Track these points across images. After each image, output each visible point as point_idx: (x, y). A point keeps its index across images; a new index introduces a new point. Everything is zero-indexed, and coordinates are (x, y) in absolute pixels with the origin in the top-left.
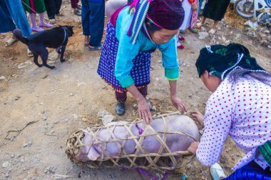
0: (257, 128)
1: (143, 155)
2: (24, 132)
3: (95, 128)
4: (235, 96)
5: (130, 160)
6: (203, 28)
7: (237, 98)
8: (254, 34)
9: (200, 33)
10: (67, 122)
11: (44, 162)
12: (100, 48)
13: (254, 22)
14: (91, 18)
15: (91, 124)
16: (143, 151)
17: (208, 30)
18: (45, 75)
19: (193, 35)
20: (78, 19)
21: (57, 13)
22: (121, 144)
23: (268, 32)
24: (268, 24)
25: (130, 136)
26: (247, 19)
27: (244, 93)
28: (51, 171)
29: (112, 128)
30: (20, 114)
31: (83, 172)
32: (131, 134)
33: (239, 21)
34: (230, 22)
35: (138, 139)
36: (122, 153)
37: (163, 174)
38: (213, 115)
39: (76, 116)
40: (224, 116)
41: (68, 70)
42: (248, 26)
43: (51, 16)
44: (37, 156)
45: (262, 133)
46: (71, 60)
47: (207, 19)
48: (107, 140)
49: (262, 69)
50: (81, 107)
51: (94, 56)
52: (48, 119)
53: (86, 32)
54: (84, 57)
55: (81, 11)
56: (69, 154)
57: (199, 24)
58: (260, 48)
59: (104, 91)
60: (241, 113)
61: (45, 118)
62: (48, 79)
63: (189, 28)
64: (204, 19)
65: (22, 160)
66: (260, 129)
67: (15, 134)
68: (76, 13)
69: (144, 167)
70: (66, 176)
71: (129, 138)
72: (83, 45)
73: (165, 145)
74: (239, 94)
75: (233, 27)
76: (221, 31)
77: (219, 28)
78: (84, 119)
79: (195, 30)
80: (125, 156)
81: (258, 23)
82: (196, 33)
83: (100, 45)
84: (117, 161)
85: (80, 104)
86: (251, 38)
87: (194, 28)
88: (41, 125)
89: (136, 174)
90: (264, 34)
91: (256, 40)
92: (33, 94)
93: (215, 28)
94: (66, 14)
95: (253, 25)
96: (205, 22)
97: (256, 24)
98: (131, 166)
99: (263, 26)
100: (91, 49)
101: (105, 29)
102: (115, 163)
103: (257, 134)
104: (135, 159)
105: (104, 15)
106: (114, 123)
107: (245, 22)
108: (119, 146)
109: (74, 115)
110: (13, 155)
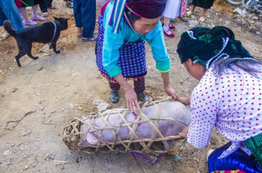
0: (241, 124)
1: (137, 141)
2: (23, 121)
3: (90, 116)
4: (219, 91)
5: (125, 146)
6: (193, 17)
7: (222, 94)
8: (243, 20)
9: (190, 22)
10: (63, 111)
11: (43, 149)
12: (93, 39)
13: (242, 9)
14: (83, 9)
15: (87, 112)
16: (137, 137)
17: (198, 17)
18: (40, 67)
19: (184, 23)
20: (70, 12)
21: (50, 6)
22: (115, 131)
23: (256, 18)
24: (256, 11)
25: (124, 123)
26: (236, 6)
27: (229, 88)
28: (50, 158)
29: (107, 117)
30: (18, 105)
31: (81, 157)
32: (125, 121)
33: (228, 8)
34: (220, 10)
35: (131, 126)
36: (117, 140)
37: (157, 157)
38: (198, 110)
39: (72, 106)
40: (208, 111)
41: (63, 61)
42: (237, 13)
43: (44, 9)
44: (36, 144)
45: (245, 129)
46: (65, 51)
47: (197, 7)
48: (102, 128)
49: (249, 56)
50: (77, 97)
51: (88, 47)
52: (45, 108)
53: (79, 24)
54: (78, 48)
55: (72, 3)
56: (66, 142)
57: (189, 13)
58: (248, 34)
59: (98, 80)
60: (225, 108)
61: (42, 108)
62: (43, 71)
63: (179, 17)
64: (194, 8)
65: (22, 149)
66: (244, 125)
67: (14, 124)
68: (68, 6)
69: (138, 151)
70: (65, 162)
71: (123, 125)
72: (76, 37)
73: (158, 130)
74: (224, 89)
75: (222, 14)
76: (210, 18)
77: (209, 16)
78: (80, 108)
79: (185, 19)
80: (120, 142)
81: (247, 10)
82: (186, 21)
83: (92, 36)
84: (113, 147)
85: (76, 93)
86: (240, 25)
87: (183, 16)
88: (39, 115)
89: (131, 157)
90: (253, 21)
91: (245, 27)
92: (30, 85)
93: (204, 16)
94: (58, 7)
95: (242, 12)
96: (195, 10)
97: (244, 11)
98: (126, 150)
99: (251, 12)
100: (84, 41)
101: (97, 20)
102: (111, 149)
103: (240, 129)
104: (129, 144)
105: (95, 7)
106: (109, 111)
107: (234, 9)
108: (114, 133)
109: (70, 104)
110: (13, 144)
